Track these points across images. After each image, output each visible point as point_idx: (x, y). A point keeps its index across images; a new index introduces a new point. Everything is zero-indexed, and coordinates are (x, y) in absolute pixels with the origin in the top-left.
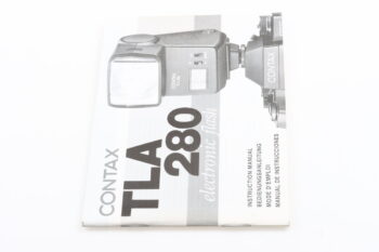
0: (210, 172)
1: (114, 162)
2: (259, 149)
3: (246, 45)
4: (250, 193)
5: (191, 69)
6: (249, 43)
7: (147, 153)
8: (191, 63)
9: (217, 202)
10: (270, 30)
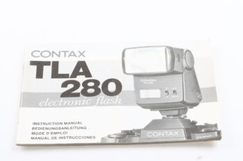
0: (62, 103)
1: (75, 55)
2: (82, 128)
3: (187, 118)
4: (44, 124)
5: (160, 89)
6: (189, 120)
7: (81, 70)
8: (166, 89)
9: (39, 107)
10: (203, 131)
